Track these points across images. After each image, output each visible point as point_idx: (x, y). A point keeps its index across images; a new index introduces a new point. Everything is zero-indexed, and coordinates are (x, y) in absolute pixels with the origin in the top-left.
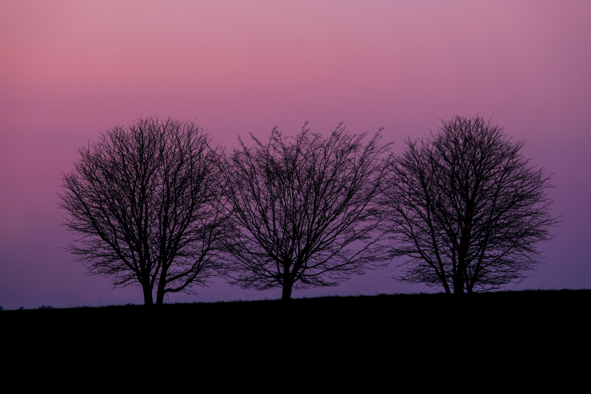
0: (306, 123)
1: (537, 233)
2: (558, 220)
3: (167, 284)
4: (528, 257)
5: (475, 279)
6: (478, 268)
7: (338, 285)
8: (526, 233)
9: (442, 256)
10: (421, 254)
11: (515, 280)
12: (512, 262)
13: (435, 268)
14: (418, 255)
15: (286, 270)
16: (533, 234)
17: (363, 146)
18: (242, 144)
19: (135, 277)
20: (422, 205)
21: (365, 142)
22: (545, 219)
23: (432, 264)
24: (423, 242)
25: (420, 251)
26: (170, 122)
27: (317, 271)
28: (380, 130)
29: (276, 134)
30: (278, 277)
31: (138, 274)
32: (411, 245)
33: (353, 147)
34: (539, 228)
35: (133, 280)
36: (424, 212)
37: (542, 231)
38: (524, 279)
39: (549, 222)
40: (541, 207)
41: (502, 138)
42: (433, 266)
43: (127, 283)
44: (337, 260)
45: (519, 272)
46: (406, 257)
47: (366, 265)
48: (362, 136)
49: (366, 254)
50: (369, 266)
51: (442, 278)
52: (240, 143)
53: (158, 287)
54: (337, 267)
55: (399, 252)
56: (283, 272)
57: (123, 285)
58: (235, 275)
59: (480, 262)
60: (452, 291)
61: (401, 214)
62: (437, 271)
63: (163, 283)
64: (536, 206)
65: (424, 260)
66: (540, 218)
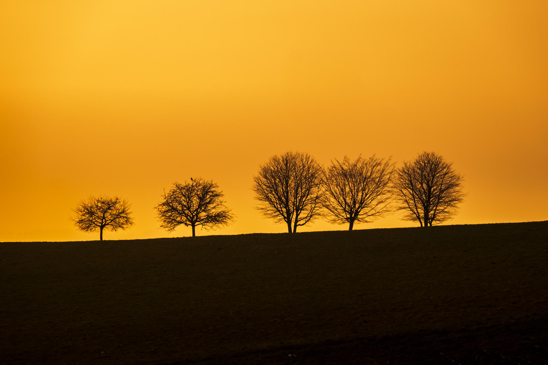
0: (361, 155)
1: (458, 200)
2: (467, 194)
3: (298, 222)
4: (455, 210)
5: (433, 219)
6: (434, 215)
7: (373, 222)
8: (454, 200)
9: (418, 210)
10: (410, 209)
11: (450, 219)
12: (448, 212)
13: (416, 215)
14: (409, 209)
15: (351, 216)
16: (457, 200)
17: (383, 163)
18: (333, 163)
19: (283, 219)
20: (410, 188)
21: (384, 162)
22: (462, 194)
23: (415, 213)
24: (411, 204)
25: (409, 208)
26: (298, 153)
27: (364, 216)
28: (391, 157)
29: (346, 159)
30: (347, 219)
31: (285, 218)
32: (406, 205)
33: (380, 164)
34: (459, 198)
35: (282, 221)
36: (411, 192)
37: (460, 199)
38: (454, 219)
39: (463, 195)
40: (459, 189)
41: (442, 160)
42: (415, 214)
43: (281, 222)
44: (373, 212)
45: (452, 216)
46: (404, 210)
47: (385, 213)
48: (382, 160)
49: (385, 209)
50: (386, 214)
51: (419, 218)
52: (332, 163)
53: (294, 224)
54: (372, 215)
55: (401, 208)
56: (349, 217)
57: (279, 223)
58: (329, 218)
59: (435, 212)
60: (423, 225)
61: (401, 192)
62: (417, 216)
63: (296, 221)
64: (457, 188)
65: (411, 211)
66: (460, 194)
